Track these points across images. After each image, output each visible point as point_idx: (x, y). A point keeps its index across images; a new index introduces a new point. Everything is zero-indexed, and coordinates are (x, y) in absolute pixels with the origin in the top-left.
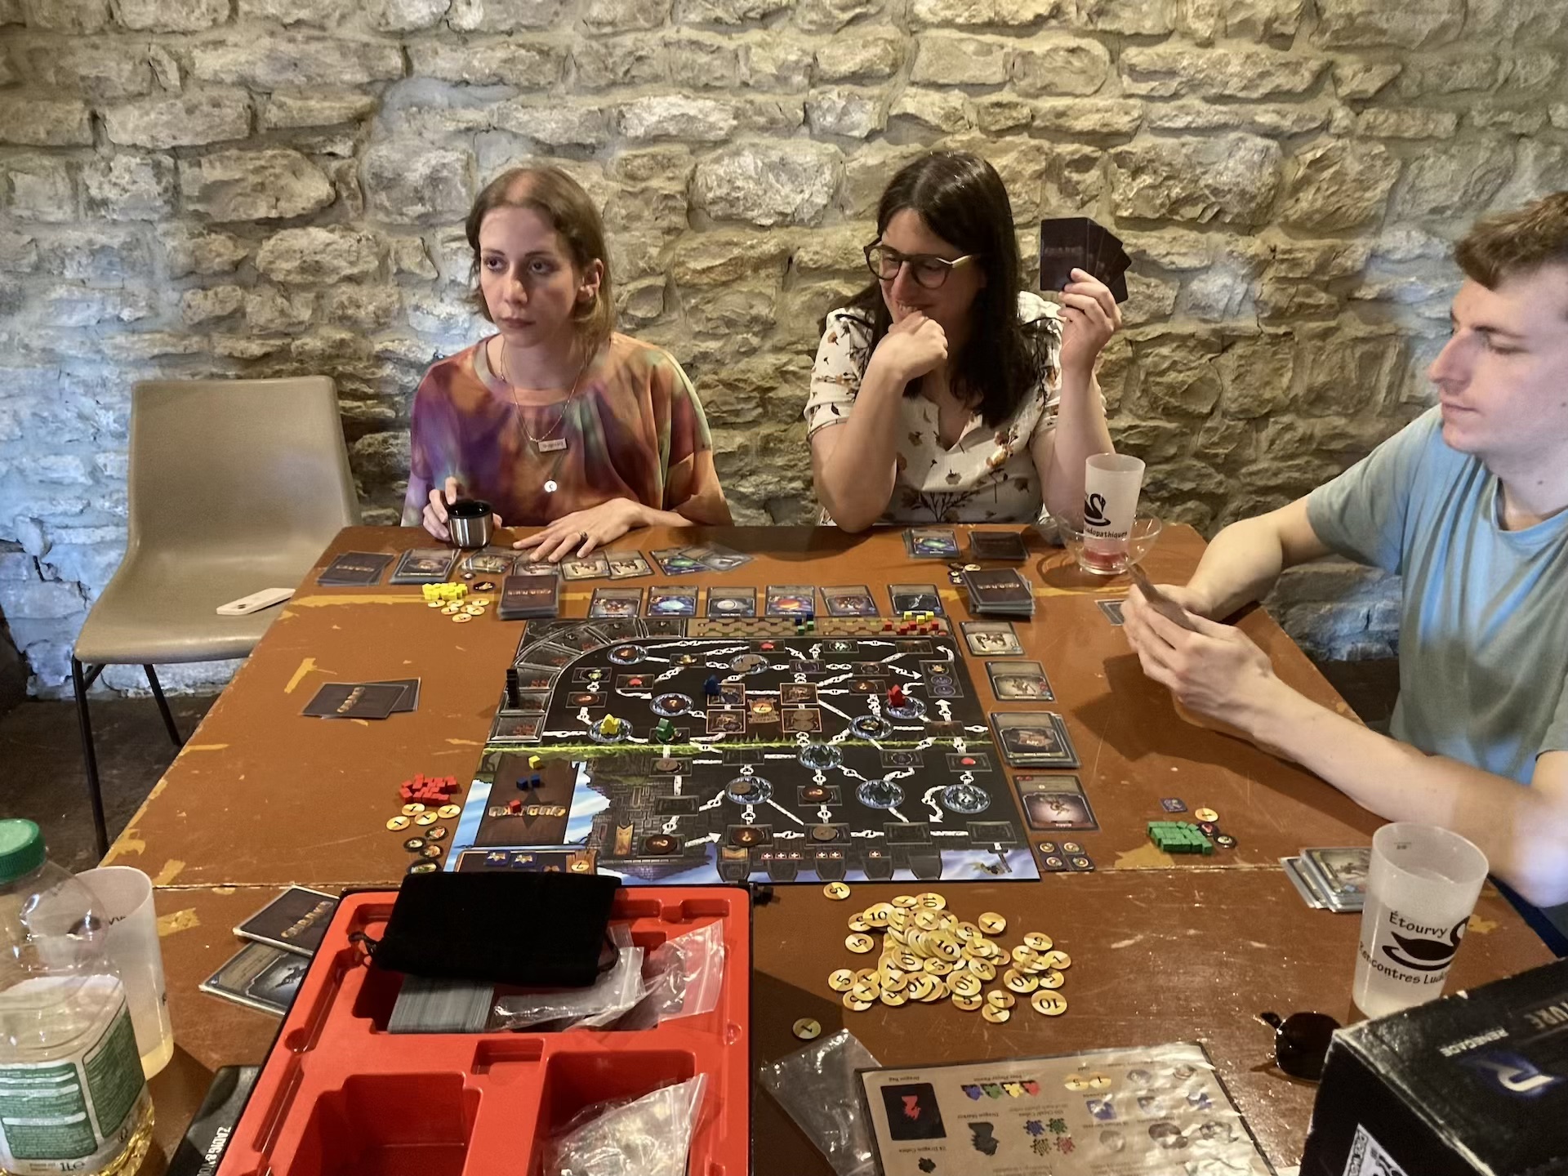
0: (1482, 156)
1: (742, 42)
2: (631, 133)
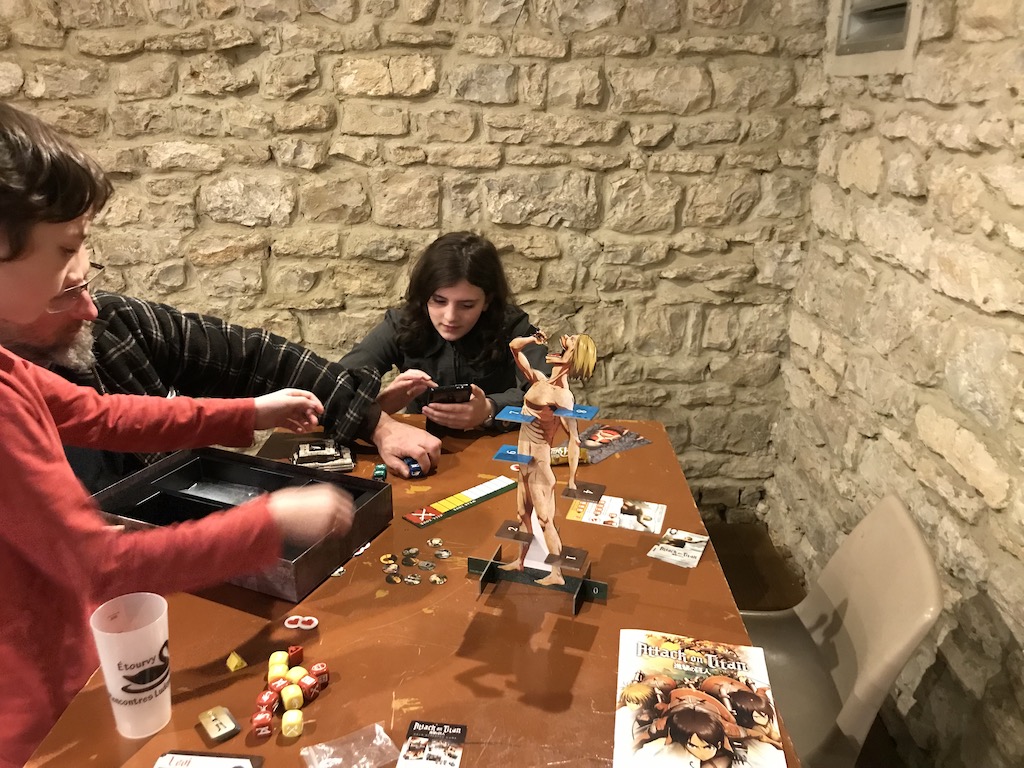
0: (736, 185)
1: (224, 107)
2: (154, 166)
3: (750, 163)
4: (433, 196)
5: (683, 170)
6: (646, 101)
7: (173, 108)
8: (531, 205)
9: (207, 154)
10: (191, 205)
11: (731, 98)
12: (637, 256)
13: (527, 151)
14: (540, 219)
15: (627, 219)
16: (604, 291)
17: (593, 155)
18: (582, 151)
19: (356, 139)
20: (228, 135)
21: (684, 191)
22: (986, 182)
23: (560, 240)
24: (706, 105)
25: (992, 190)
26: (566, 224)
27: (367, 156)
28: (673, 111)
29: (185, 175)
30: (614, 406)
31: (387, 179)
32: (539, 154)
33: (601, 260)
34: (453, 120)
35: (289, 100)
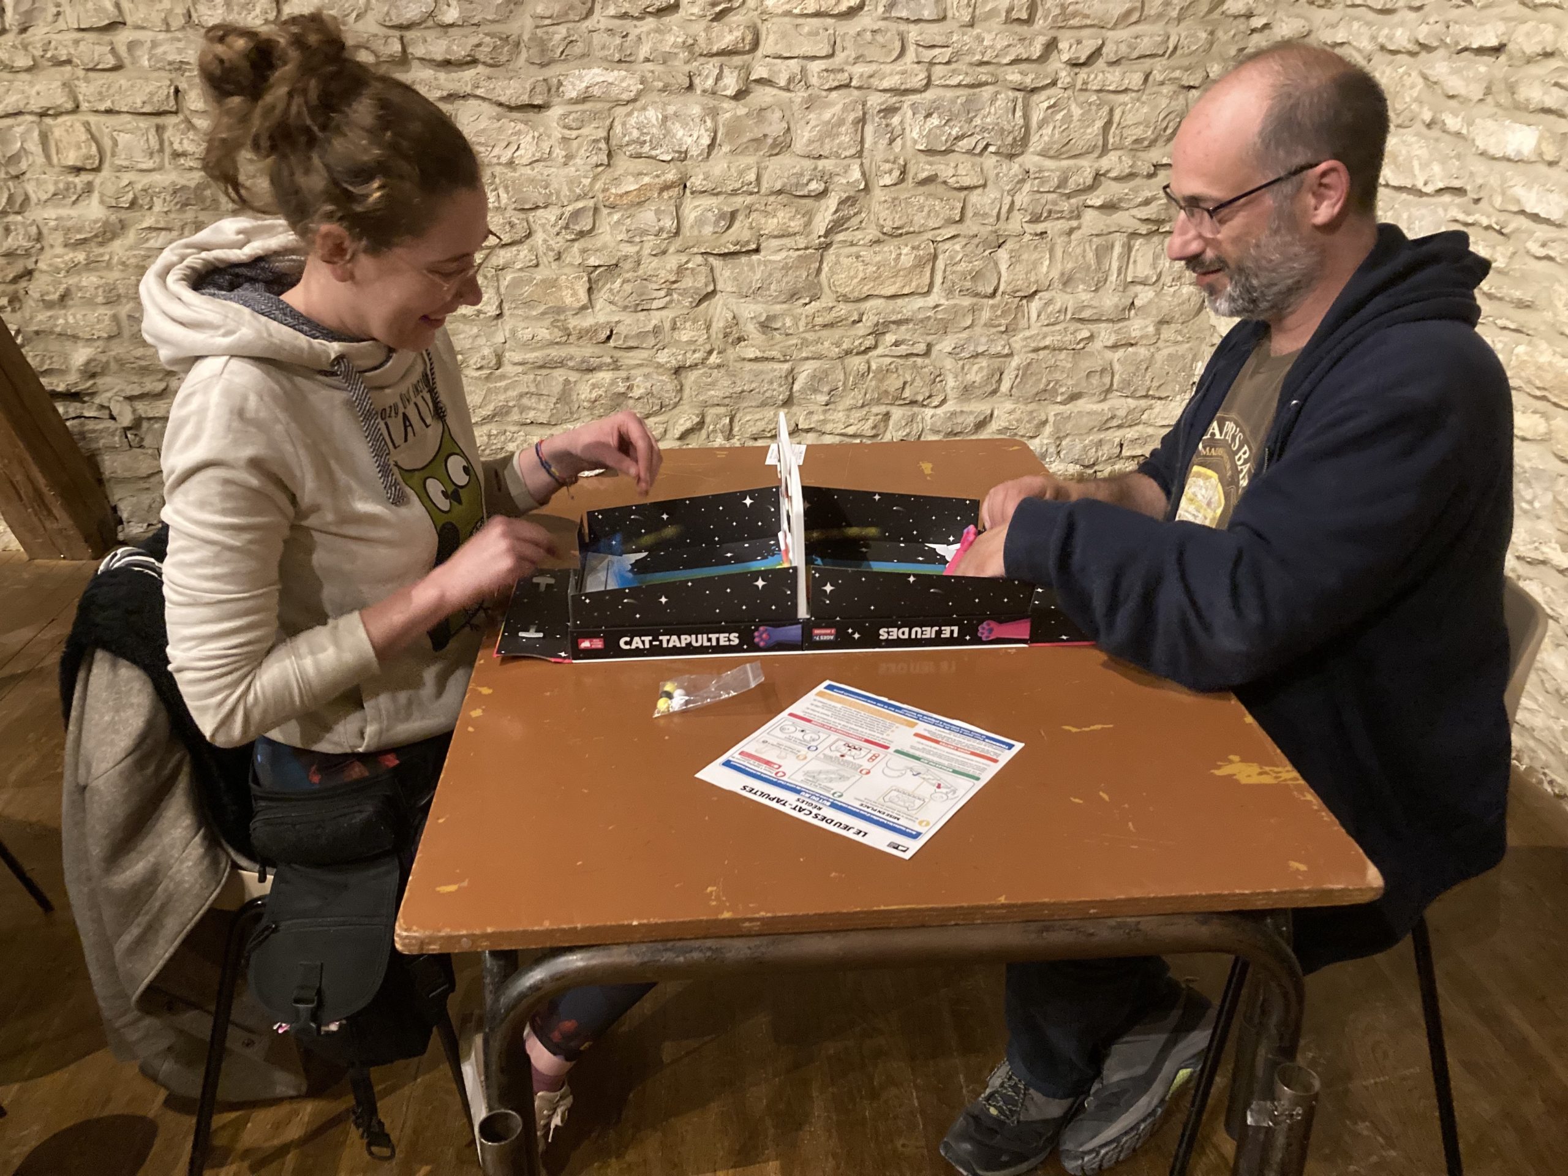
3: (1176, 79)
4: (856, 122)
5: (1111, 88)
6: (1074, 15)
7: (590, 31)
8: (957, 129)
9: (623, 82)
10: (605, 139)
11: (1160, 9)
12: (1063, 182)
13: (954, 71)
14: (965, 144)
15: (1054, 143)
16: (1030, 222)
17: (1021, 73)
18: (1010, 68)
19: (779, 61)
20: (647, 60)
21: (1111, 111)
22: (1425, 78)
23: (985, 167)
24: (1135, 17)
25: (1431, 83)
26: (992, 149)
27: (790, 80)
28: (1102, 24)
29: (599, 106)
30: (1036, 350)
31: (809, 105)
32: (967, 74)
33: (1027, 187)
34: (880, 38)
35: (712, 20)
